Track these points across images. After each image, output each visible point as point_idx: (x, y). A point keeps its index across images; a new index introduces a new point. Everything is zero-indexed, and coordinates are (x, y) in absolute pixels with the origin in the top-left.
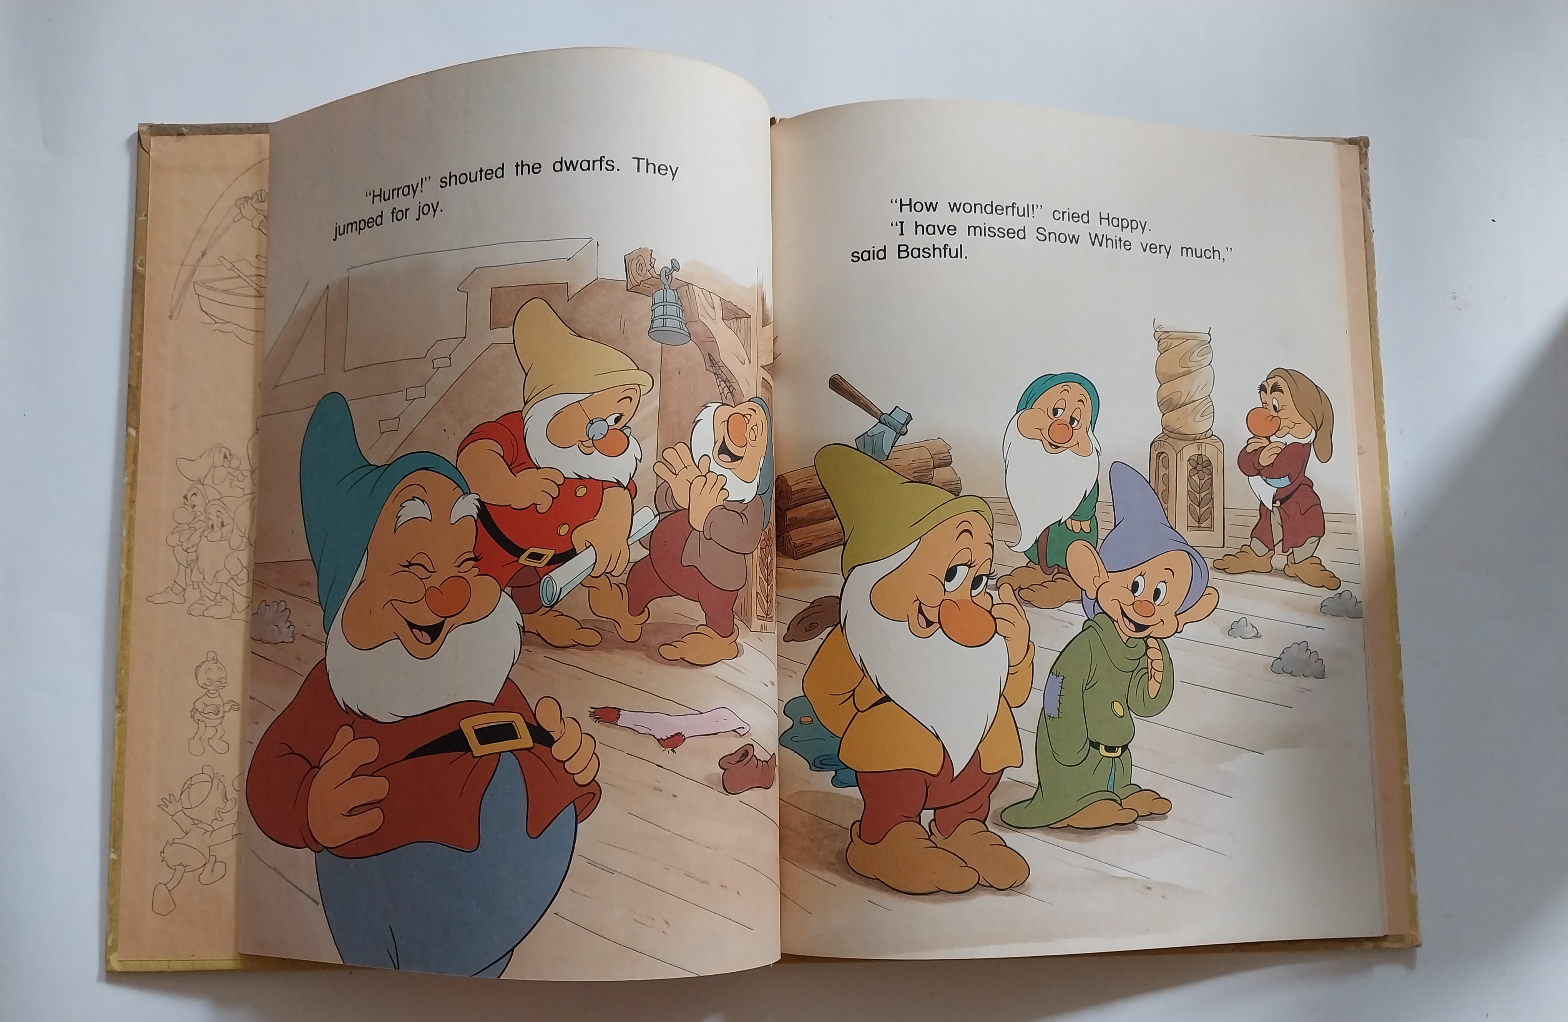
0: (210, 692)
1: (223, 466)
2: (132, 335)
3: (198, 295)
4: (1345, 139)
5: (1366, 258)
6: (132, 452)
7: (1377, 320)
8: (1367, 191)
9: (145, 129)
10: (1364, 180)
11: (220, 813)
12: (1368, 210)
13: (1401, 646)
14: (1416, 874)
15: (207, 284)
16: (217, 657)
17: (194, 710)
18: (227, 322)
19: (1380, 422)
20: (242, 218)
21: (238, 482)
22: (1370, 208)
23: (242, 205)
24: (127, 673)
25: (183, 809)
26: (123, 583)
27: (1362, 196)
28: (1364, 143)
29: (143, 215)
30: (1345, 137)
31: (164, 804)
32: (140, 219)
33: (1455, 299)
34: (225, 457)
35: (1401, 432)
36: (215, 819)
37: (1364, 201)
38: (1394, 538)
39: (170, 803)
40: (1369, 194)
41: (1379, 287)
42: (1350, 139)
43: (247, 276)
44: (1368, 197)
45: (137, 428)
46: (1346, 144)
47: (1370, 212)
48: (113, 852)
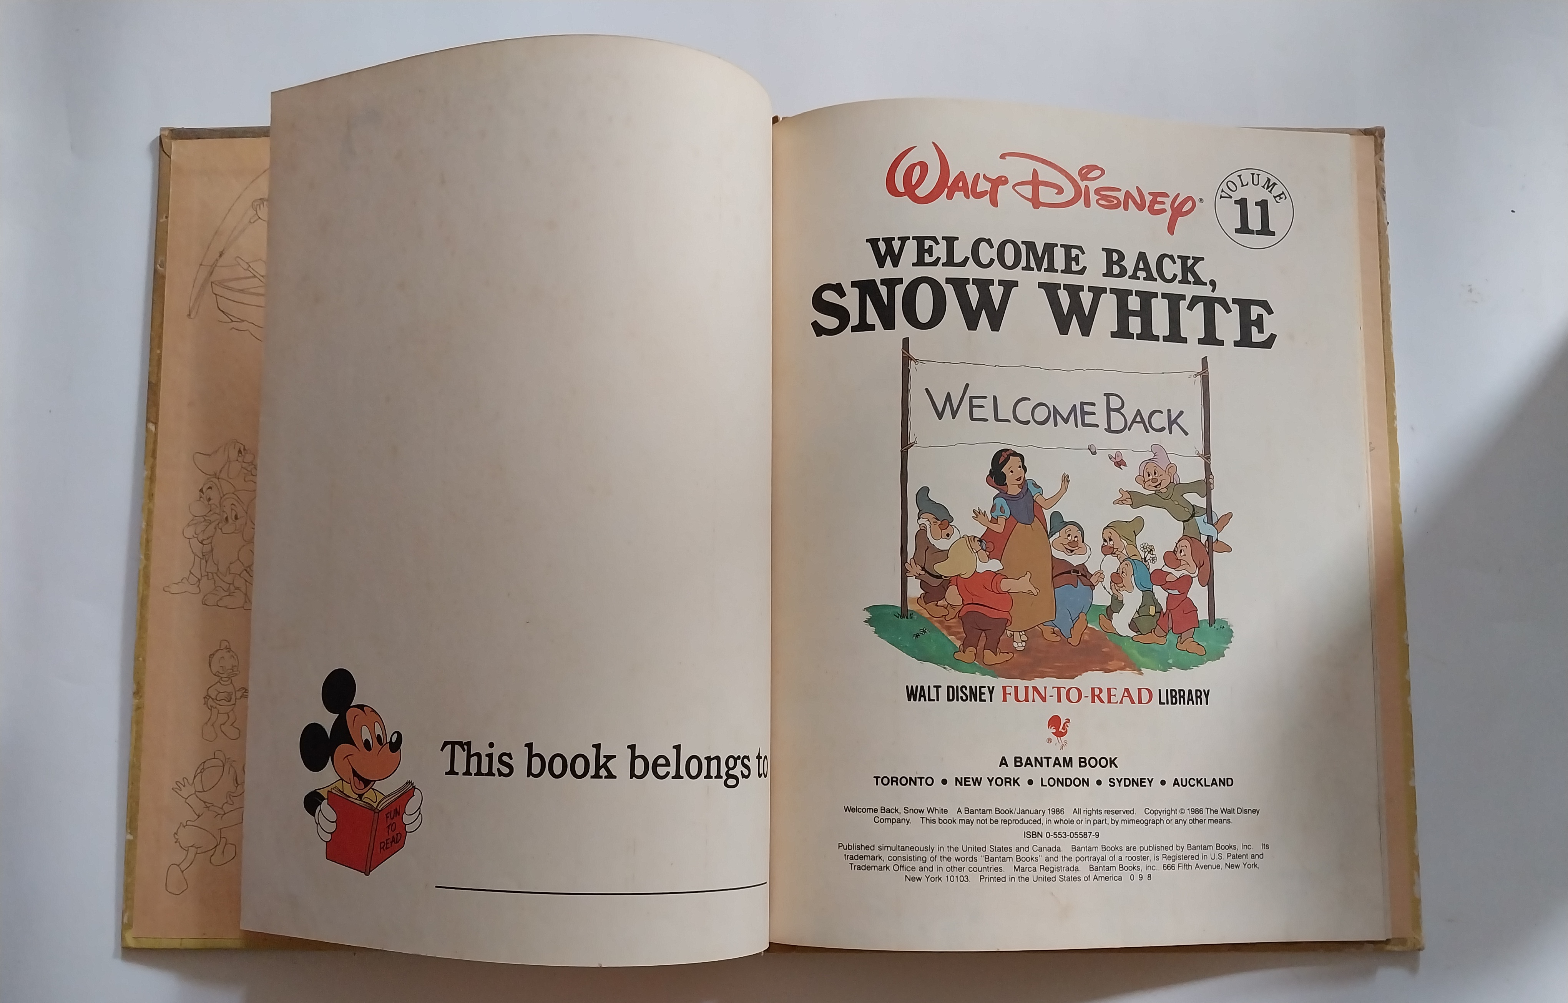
0: (223, 679)
1: (237, 460)
2: (152, 333)
3: (216, 295)
4: (1360, 130)
5: (1380, 251)
6: (151, 446)
7: (1389, 314)
8: (1382, 183)
9: (166, 133)
10: (1379, 172)
11: (231, 797)
12: (1383, 202)
13: (1408, 645)
14: (1420, 877)
15: (225, 284)
16: (229, 646)
17: (208, 697)
18: (243, 321)
19: (1391, 418)
20: (257, 220)
21: (252, 476)
22: (1384, 200)
23: (258, 206)
24: (144, 660)
25: (197, 793)
26: (142, 573)
27: (1377, 187)
28: (1379, 134)
29: (164, 217)
30: (1359, 128)
31: (178, 787)
32: (161, 221)
33: (1471, 292)
34: (240, 452)
35: (1412, 428)
36: (226, 803)
37: (1379, 194)
38: (1404, 535)
39: (184, 786)
40: (1384, 186)
41: (1393, 281)
42: (1365, 130)
43: (262, 276)
44: (1383, 189)
45: (156, 424)
46: (1362, 135)
47: (1385, 204)
48: (130, 833)
